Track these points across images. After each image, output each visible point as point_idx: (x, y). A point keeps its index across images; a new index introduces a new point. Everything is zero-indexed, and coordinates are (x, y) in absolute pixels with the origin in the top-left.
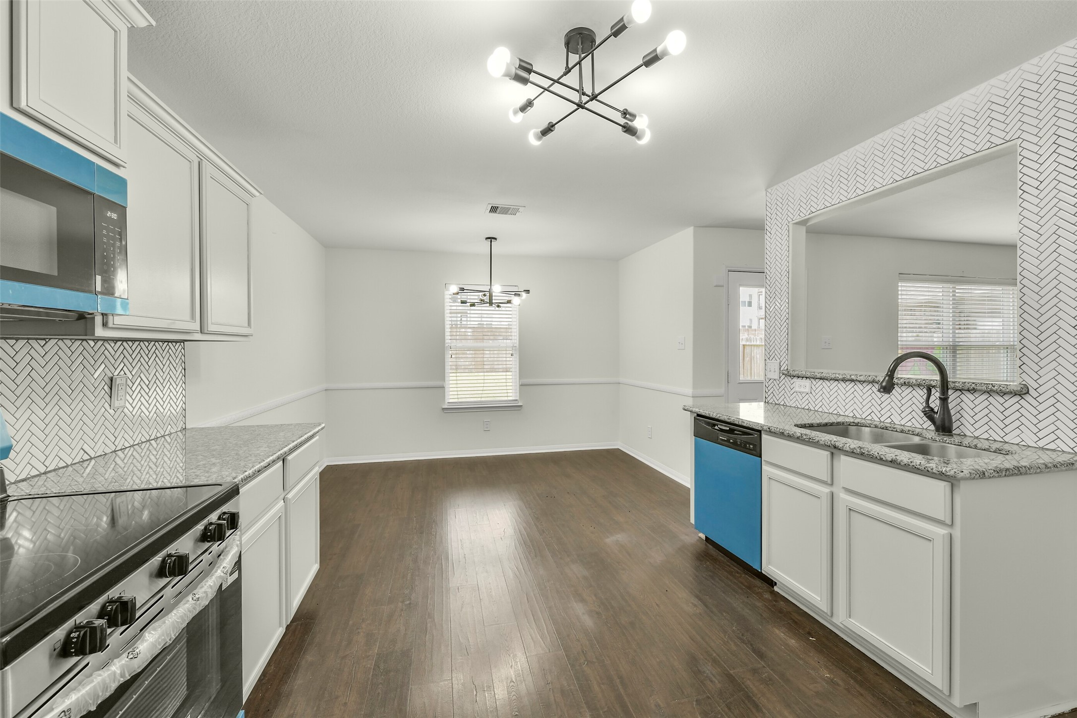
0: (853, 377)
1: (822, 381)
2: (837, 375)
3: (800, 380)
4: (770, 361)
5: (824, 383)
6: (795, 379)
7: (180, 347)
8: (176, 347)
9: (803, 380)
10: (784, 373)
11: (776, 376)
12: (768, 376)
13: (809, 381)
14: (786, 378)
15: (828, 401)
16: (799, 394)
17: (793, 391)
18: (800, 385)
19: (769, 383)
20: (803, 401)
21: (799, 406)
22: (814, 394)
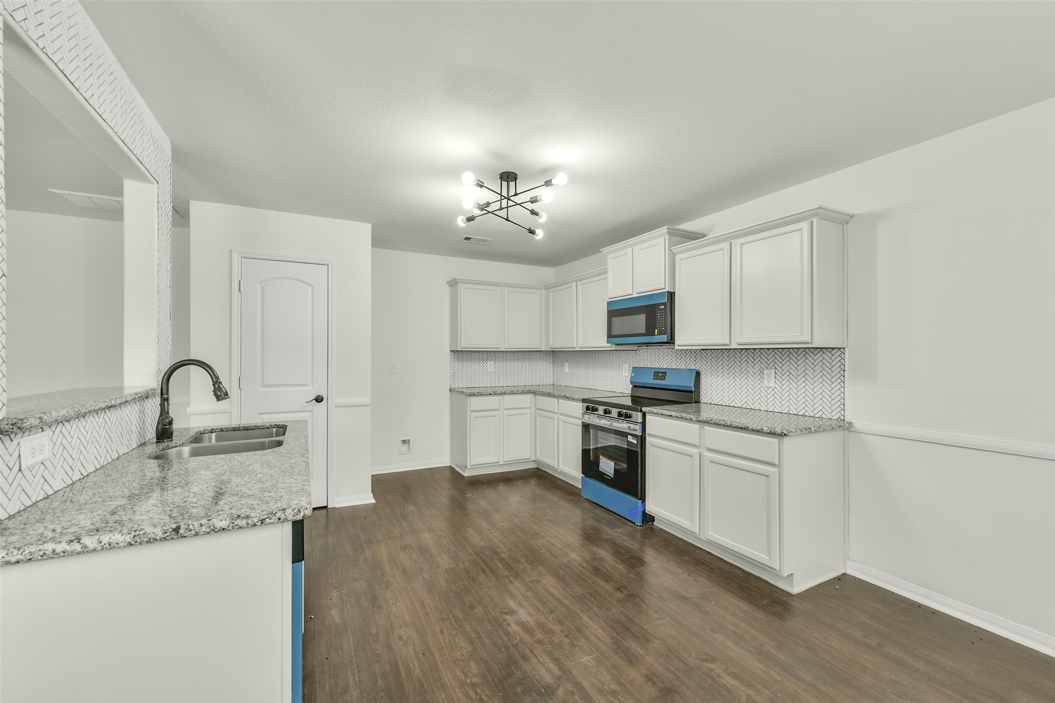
0: (112, 402)
5: (64, 429)
7: (839, 352)
8: (833, 353)
13: (48, 431)
15: (71, 462)
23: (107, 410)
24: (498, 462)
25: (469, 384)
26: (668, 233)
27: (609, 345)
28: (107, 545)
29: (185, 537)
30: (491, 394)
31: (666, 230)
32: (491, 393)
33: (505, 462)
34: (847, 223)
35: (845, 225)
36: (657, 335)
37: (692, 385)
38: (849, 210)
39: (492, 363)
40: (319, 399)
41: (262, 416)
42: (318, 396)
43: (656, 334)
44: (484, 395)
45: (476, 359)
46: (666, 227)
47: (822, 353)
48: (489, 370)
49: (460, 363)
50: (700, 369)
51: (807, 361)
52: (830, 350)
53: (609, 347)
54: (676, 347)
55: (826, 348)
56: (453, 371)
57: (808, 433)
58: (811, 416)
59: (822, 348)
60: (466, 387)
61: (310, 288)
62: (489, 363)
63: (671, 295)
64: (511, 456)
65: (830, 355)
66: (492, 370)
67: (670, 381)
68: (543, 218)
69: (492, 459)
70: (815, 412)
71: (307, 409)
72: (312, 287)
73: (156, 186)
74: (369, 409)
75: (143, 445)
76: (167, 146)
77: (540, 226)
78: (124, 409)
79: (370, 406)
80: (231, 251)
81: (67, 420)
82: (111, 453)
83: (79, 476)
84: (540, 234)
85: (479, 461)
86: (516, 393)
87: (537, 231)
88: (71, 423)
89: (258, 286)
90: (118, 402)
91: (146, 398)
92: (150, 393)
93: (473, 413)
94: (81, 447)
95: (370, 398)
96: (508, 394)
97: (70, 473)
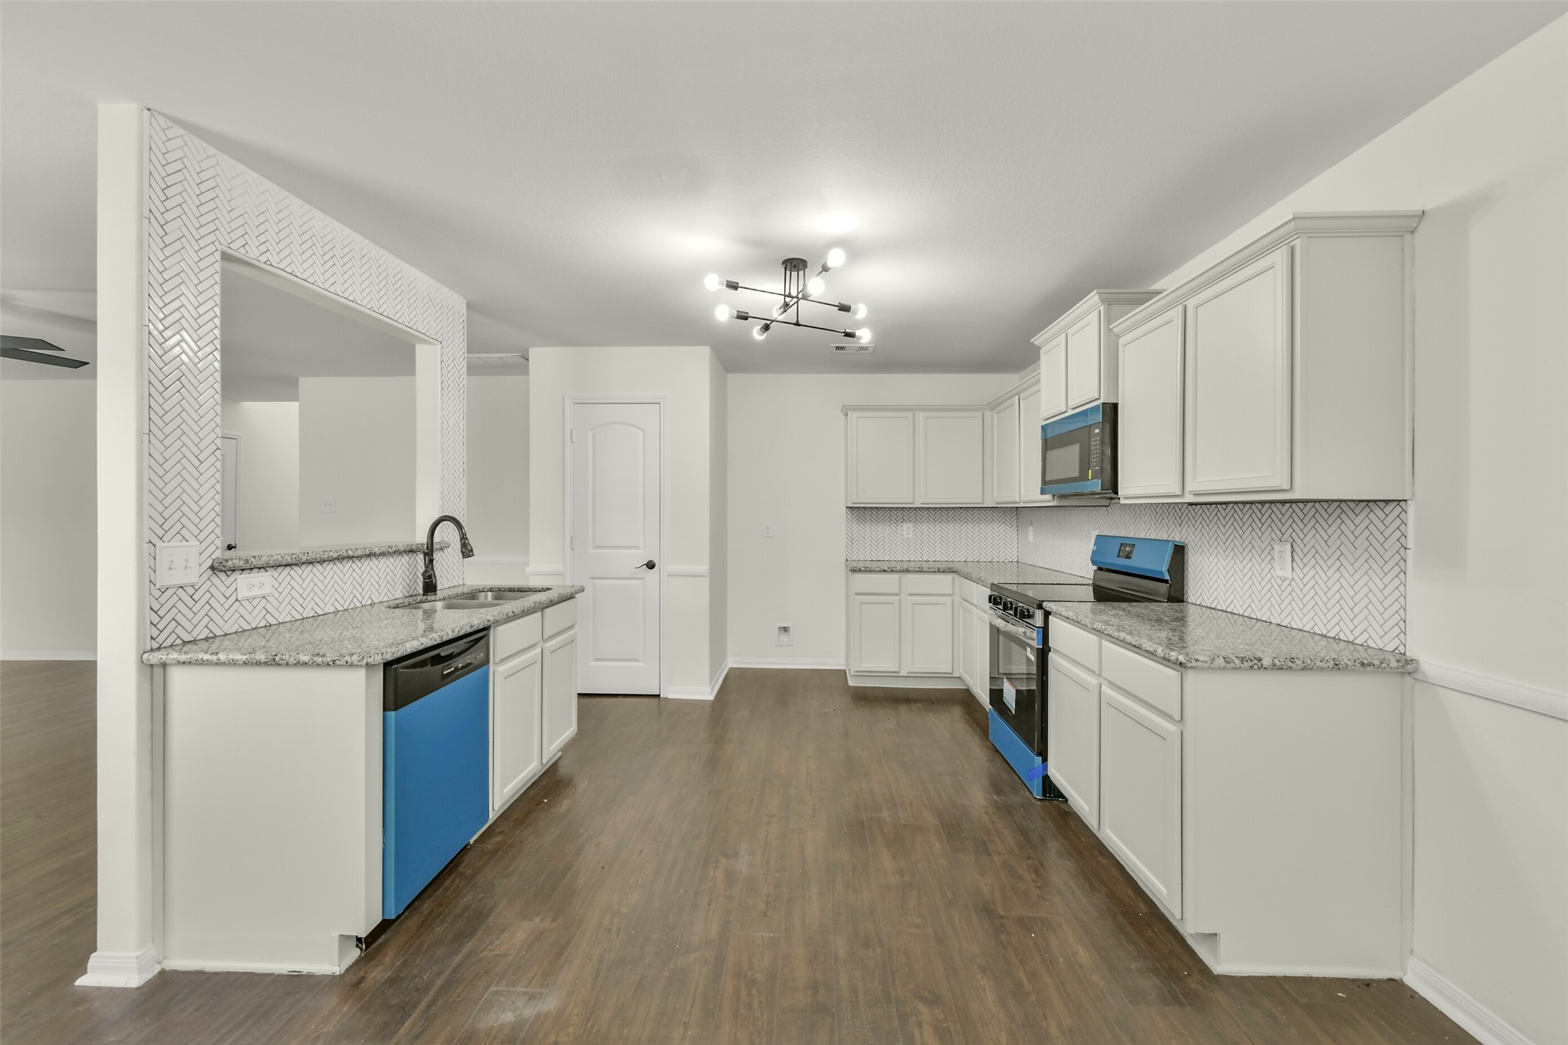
0: (350, 552)
1: (288, 568)
2: (331, 554)
3: (246, 575)
4: (166, 544)
5: (292, 573)
6: (237, 575)
7: (1398, 510)
8: (1387, 510)
9: (255, 574)
10: (212, 568)
11: (192, 577)
12: (164, 579)
13: (271, 572)
14: (214, 579)
15: (301, 601)
16: (246, 603)
17: (233, 599)
18: (246, 584)
19: (162, 600)
20: (254, 614)
21: (247, 627)
22: (277, 594)
23: (356, 560)
24: (898, 672)
25: (875, 555)
26: (1103, 301)
27: (1048, 497)
28: (231, 661)
29: (280, 665)
30: (885, 571)
31: (1097, 296)
32: (886, 569)
33: (909, 673)
34: (1412, 232)
35: (1408, 237)
36: (1092, 479)
37: (1164, 569)
38: (1416, 207)
39: (910, 525)
40: (651, 566)
41: (595, 581)
42: (650, 561)
43: (1090, 478)
44: (874, 571)
45: (885, 519)
46: (1095, 292)
47: (1367, 510)
48: (905, 536)
49: (861, 525)
50: (1186, 541)
51: (1343, 526)
52: (1382, 505)
53: (1047, 500)
54: (1122, 501)
55: (1375, 501)
56: (851, 536)
57: (1252, 667)
58: (1349, 642)
59: (1369, 501)
60: (870, 559)
61: (642, 433)
62: (906, 525)
63: (1111, 411)
64: (921, 666)
65: (1382, 516)
66: (910, 536)
67: (1139, 562)
68: (861, 312)
69: (889, 666)
70: (1356, 633)
71: (638, 576)
72: (643, 431)
73: (440, 346)
74: (707, 580)
75: (412, 596)
76: (459, 304)
77: (860, 325)
78: (383, 561)
79: (708, 578)
80: (564, 397)
81: (297, 565)
82: (360, 599)
83: (312, 614)
84: (865, 336)
85: (867, 666)
86: (927, 572)
87: (858, 333)
88: (304, 567)
89: (590, 434)
90: (359, 553)
91: (411, 551)
92: (414, 548)
93: (857, 597)
94: (316, 589)
95: (708, 567)
96: (914, 572)
97: (301, 610)
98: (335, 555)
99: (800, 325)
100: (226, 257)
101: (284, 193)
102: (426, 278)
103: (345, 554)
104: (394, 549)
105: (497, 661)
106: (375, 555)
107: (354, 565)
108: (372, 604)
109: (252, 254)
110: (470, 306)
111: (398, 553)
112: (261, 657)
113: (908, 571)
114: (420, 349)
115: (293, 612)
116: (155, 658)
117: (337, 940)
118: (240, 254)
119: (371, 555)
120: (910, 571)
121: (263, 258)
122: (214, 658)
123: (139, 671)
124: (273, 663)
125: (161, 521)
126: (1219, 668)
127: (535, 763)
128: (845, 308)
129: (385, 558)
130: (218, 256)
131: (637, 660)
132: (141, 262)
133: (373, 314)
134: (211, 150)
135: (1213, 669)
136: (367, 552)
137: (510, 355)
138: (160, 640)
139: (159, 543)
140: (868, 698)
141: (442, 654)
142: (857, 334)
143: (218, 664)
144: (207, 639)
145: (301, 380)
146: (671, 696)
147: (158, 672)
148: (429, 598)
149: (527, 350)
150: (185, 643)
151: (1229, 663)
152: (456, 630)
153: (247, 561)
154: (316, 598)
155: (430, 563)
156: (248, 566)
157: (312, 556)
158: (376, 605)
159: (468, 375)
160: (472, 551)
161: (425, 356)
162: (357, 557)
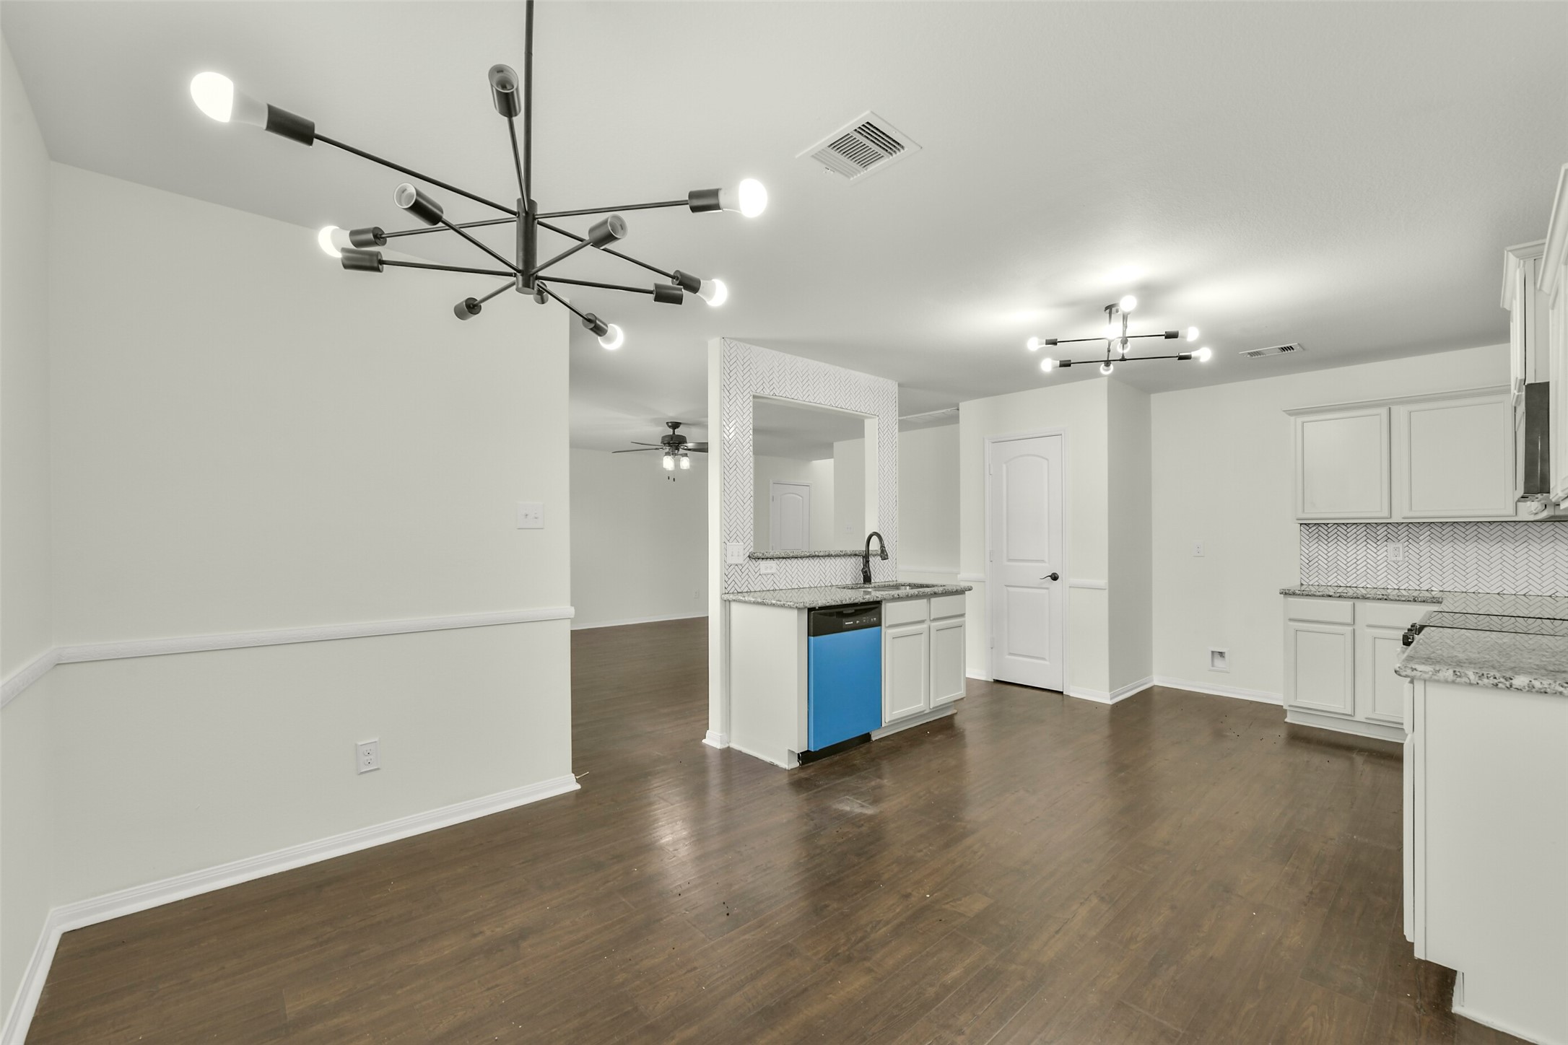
0: (816, 553)
1: (784, 559)
3: (764, 562)
4: (731, 544)
5: (787, 562)
6: (760, 561)
9: (768, 561)
10: (749, 556)
11: (740, 561)
12: (729, 562)
13: (776, 560)
14: (750, 562)
15: (791, 579)
16: (764, 576)
17: (758, 574)
18: (765, 566)
19: (729, 570)
20: (768, 582)
21: (765, 589)
22: (779, 574)
23: (822, 558)
24: (1349, 713)
25: (1343, 580)
29: (766, 604)
30: (1330, 596)
31: (1510, 254)
32: (1331, 594)
33: (1368, 719)
39: (1400, 545)
40: (1055, 577)
41: (1008, 588)
42: (1054, 573)
44: (1315, 596)
45: (1359, 538)
49: (1322, 544)
56: (1306, 555)
60: (1336, 584)
61: (1046, 462)
62: (1391, 545)
64: (1387, 714)
66: (1400, 559)
68: (1192, 335)
71: (1044, 586)
72: (1047, 459)
73: (877, 418)
74: (1106, 594)
75: (857, 584)
76: (892, 386)
77: (1196, 346)
78: (838, 560)
79: (1107, 591)
80: (984, 439)
81: (789, 558)
82: (824, 581)
83: (797, 587)
84: (1204, 355)
85: (1303, 702)
86: (1396, 600)
87: (1194, 354)
88: (792, 560)
89: (1004, 466)
90: (821, 554)
91: (856, 555)
92: (857, 553)
93: (1291, 623)
94: (799, 573)
95: (1107, 581)
96: (1374, 599)
97: (791, 584)
98: (808, 554)
99: (1126, 360)
100: (754, 397)
101: (782, 354)
102: (867, 376)
103: (814, 554)
104: (844, 553)
105: (887, 625)
106: (832, 556)
107: (820, 561)
108: (832, 586)
109: (767, 392)
110: (899, 385)
111: (845, 555)
112: (759, 600)
113: (1364, 598)
114: (867, 422)
115: (787, 584)
116: (726, 597)
117: (787, 753)
118: (761, 394)
119: (829, 556)
120: (1368, 598)
121: (772, 393)
122: (743, 599)
123: (721, 603)
124: (763, 604)
125: (729, 532)
126: (1446, 682)
127: (922, 704)
128: (1171, 336)
129: (840, 558)
130: (751, 398)
131: (1043, 659)
132: (721, 411)
133: (832, 408)
134: (748, 346)
135: (1438, 681)
136: (827, 554)
137: (949, 410)
138: (729, 589)
139: (728, 543)
140: (1302, 738)
141: (844, 612)
142: (1193, 356)
143: (745, 602)
144: (747, 592)
145: (835, 444)
146: (1072, 695)
147: (727, 603)
148: (865, 586)
149: (958, 404)
150: (738, 592)
151: (1460, 677)
152: (852, 599)
153: (763, 554)
154: (799, 578)
155: (867, 562)
156: (763, 557)
157: (795, 554)
158: (834, 588)
159: (899, 431)
160: (887, 555)
161: (870, 426)
162: (822, 556)
